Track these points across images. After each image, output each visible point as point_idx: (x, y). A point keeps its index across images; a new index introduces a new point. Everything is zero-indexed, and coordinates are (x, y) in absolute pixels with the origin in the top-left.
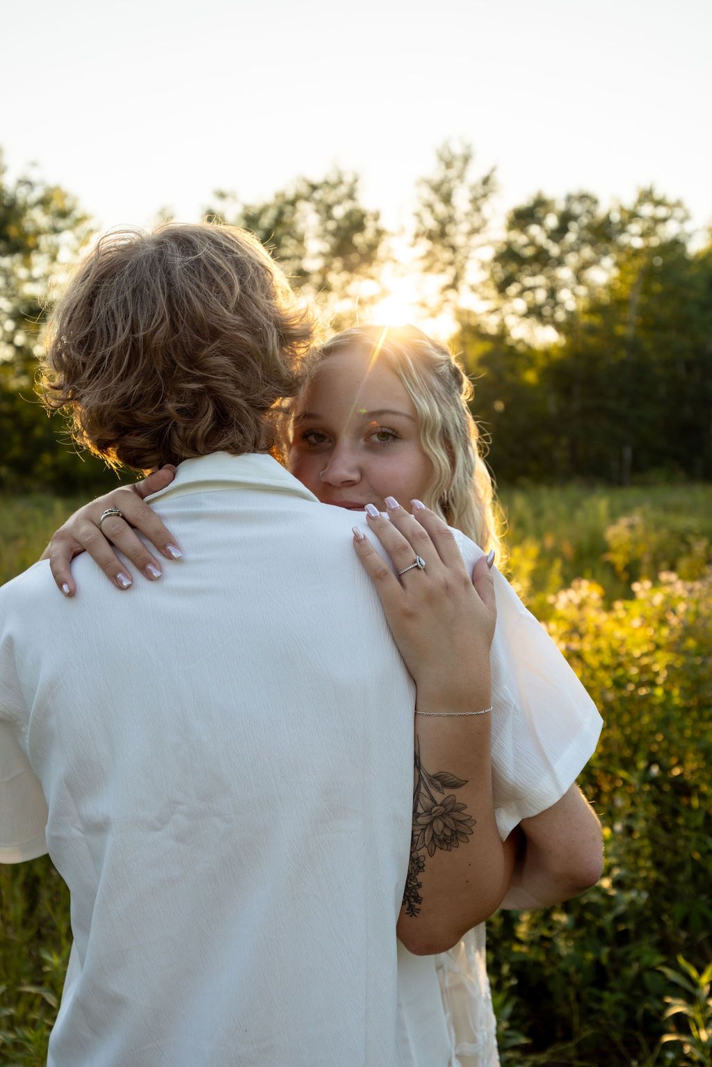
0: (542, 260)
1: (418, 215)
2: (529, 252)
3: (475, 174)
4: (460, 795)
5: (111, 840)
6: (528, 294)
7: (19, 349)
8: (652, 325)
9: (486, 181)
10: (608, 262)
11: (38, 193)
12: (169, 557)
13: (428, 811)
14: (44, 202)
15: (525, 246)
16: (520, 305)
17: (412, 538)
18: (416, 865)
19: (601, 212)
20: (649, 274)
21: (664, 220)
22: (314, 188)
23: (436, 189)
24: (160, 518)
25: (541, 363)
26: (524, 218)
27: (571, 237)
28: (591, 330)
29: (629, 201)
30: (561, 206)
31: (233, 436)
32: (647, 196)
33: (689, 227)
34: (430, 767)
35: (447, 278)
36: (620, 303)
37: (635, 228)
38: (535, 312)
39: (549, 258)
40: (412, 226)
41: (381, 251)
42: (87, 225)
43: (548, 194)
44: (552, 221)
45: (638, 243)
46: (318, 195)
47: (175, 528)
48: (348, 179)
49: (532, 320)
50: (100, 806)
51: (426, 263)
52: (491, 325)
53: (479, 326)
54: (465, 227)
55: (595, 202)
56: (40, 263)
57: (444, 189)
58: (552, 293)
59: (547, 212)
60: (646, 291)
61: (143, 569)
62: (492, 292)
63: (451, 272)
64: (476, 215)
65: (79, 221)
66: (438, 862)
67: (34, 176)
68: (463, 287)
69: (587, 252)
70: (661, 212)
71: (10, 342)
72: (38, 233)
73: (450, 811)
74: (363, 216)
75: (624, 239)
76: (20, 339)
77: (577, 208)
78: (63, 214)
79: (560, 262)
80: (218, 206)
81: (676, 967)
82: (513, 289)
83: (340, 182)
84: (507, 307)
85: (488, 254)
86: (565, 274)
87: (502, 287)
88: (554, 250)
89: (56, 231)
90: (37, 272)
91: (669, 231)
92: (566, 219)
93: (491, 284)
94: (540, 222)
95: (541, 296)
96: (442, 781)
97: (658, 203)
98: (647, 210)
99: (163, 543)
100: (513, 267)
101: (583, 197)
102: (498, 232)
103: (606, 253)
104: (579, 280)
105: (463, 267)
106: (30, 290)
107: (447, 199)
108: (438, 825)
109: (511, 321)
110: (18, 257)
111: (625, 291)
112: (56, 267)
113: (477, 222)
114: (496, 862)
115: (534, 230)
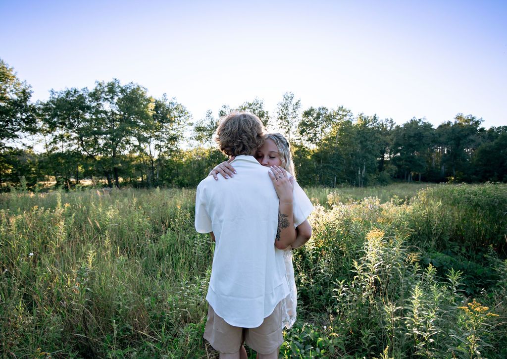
0: (312, 125)
1: (278, 112)
2: (309, 123)
3: (294, 102)
4: (287, 218)
5: (223, 223)
6: (309, 135)
7: (169, 148)
8: (342, 144)
9: (296, 104)
10: (330, 127)
11: (175, 106)
12: (235, 173)
13: (282, 221)
14: (176, 109)
15: (307, 121)
16: (306, 138)
17: (279, 172)
18: (279, 231)
19: (328, 113)
20: (341, 130)
21: (345, 115)
22: (250, 105)
23: (283, 106)
24: (232, 167)
25: (312, 154)
26: (307, 114)
27: (320, 119)
28: (326, 145)
29: (336, 109)
30: (317, 111)
31: (245, 152)
32: (341, 108)
33: (352, 118)
34: (282, 213)
35: (287, 130)
36: (333, 138)
37: (338, 117)
38: (310, 140)
39: (314, 125)
40: (277, 116)
41: (268, 123)
42: (188, 115)
43: (314, 108)
44: (315, 115)
45: (338, 121)
46: (251, 107)
47: (235, 168)
48: (259, 103)
49: (310, 142)
50: (222, 217)
51: (280, 126)
52: (298, 143)
53: (295, 143)
54: (291, 116)
55: (327, 110)
56: (175, 125)
57: (286, 105)
58: (315, 134)
59: (314, 113)
60: (340, 135)
61: (230, 175)
62: (299, 134)
63: (287, 128)
64: (294, 113)
65: (185, 113)
66: (283, 230)
67: (174, 101)
68: (290, 132)
69: (324, 123)
70: (344, 113)
71: (167, 147)
72: (175, 117)
73: (286, 221)
74: (264, 113)
75: (335, 120)
76: (169, 146)
77: (322, 112)
78: (182, 112)
79: (317, 127)
80: (224, 110)
81: (336, 282)
82: (304, 134)
83: (258, 104)
84: (303, 138)
85: (298, 123)
86: (318, 129)
87: (301, 133)
88: (316, 123)
89: (180, 117)
90: (174, 128)
91: (346, 119)
92: (319, 115)
93: (298, 132)
94: (312, 116)
95: (312, 135)
96: (284, 216)
97: (344, 111)
98: (341, 113)
99: (233, 171)
100: (304, 127)
101: (324, 109)
102: (300, 118)
103: (330, 124)
104: (322, 130)
105: (291, 127)
106: (172, 132)
107: (287, 109)
108: (283, 224)
109: (304, 142)
110: (169, 124)
111: (335, 135)
112: (179, 126)
113: (295, 115)
114: (294, 232)
115: (310, 117)
